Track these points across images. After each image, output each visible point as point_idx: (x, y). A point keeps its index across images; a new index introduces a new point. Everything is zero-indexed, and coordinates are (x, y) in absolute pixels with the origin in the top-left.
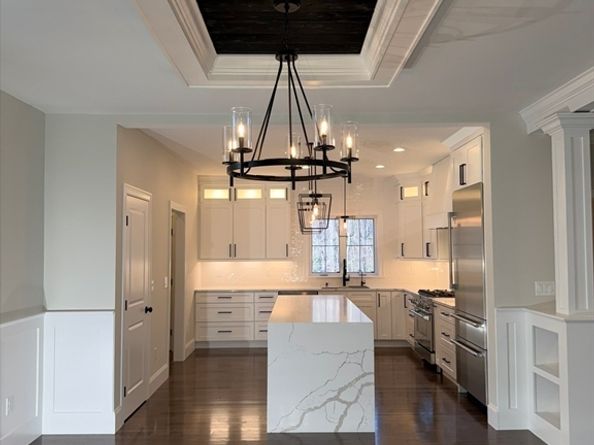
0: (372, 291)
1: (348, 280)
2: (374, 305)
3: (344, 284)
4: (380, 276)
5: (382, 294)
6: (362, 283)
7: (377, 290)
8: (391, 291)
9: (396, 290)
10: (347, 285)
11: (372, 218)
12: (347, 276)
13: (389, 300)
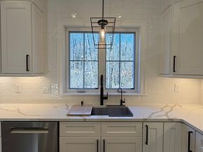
1: (106, 98)
3: (102, 104)
4: (141, 93)
5: (150, 126)
6: (122, 102)
7: (145, 121)
9: (171, 121)
10: (106, 103)
11: (133, 32)
12: (105, 93)
13: (160, 134)
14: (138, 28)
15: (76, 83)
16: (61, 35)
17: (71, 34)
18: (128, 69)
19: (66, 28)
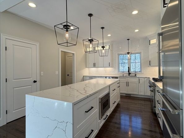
0: (137, 78)
1: (130, 74)
2: (138, 82)
3: (129, 75)
4: (142, 72)
5: (140, 79)
6: (135, 75)
7: (139, 77)
8: (144, 78)
9: (146, 78)
10: (130, 75)
11: (140, 53)
12: (130, 73)
13: (143, 81)
14: (141, 52)
15: (121, 68)
16: (117, 55)
17: (120, 56)
18: (138, 65)
19: (118, 54)
